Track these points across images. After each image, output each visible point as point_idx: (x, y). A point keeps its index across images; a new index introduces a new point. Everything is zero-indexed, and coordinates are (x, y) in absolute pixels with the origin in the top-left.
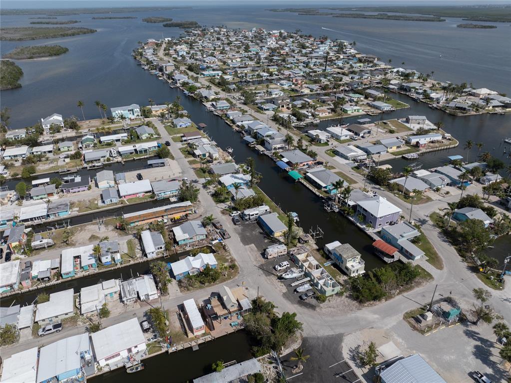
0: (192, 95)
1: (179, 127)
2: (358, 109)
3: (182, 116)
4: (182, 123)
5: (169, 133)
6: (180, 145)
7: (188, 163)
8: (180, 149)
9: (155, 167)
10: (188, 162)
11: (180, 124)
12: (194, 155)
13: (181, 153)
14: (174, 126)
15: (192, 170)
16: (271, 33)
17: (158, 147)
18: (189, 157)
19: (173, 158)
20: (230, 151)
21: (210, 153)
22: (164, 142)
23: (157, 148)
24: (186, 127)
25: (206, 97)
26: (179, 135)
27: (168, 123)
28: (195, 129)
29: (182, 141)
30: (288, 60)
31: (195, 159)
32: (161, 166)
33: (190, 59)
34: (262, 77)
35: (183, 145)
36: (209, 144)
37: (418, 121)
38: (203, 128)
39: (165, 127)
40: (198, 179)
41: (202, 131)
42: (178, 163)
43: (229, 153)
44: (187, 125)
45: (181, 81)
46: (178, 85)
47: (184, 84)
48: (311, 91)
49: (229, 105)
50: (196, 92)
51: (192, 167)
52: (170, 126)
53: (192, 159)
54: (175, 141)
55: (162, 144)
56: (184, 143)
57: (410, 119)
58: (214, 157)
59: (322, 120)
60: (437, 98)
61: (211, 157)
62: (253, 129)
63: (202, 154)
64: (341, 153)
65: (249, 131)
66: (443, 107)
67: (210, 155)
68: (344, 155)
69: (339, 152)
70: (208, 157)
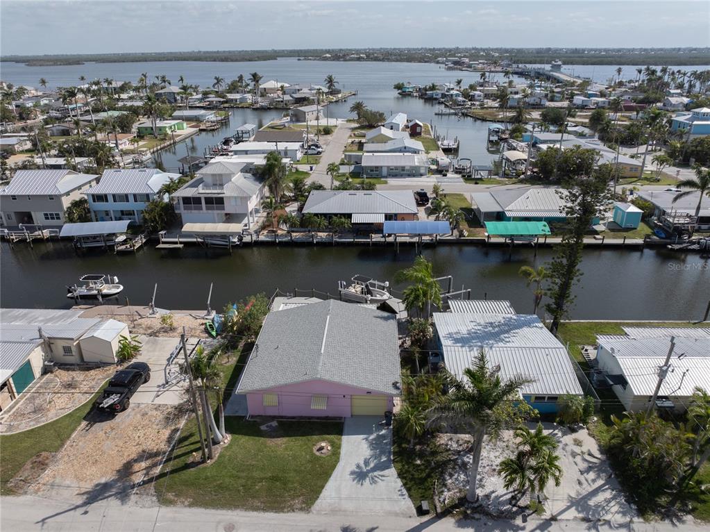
2: (178, 124)
20: (110, 289)
37: (315, 114)
51: (71, 497)
57: (305, 113)
58: (115, 347)
59: (152, 150)
60: (241, 98)
61: (74, 359)
62: (51, 197)
63: (10, 372)
64: (388, 167)
65: (13, 216)
66: (276, 104)
67: (61, 352)
68: (403, 168)
69: (381, 167)
70: (46, 371)
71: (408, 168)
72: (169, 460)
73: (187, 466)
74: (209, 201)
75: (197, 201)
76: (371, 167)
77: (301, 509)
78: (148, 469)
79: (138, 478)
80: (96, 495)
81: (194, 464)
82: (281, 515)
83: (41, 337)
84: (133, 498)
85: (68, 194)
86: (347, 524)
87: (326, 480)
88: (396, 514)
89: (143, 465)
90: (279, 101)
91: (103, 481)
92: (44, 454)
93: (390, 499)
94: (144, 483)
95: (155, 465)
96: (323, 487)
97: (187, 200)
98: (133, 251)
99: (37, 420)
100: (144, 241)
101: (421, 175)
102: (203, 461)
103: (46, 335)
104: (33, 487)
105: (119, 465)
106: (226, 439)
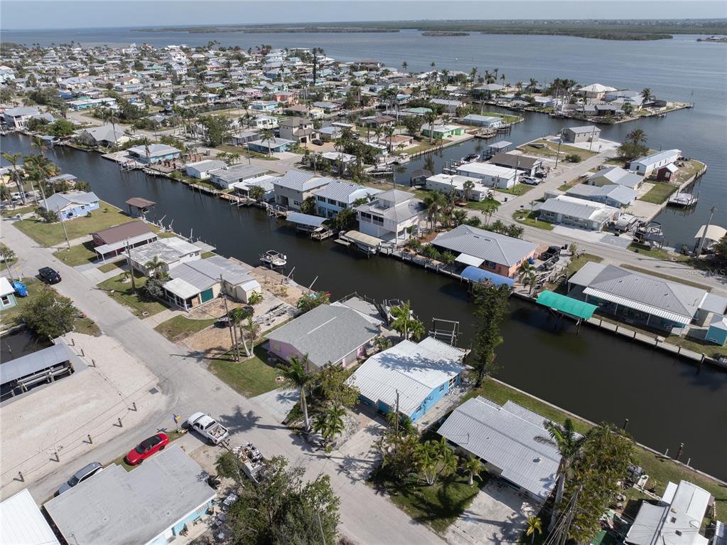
0: (66, 142)
1: (65, 219)
2: (456, 130)
3: (62, 188)
4: (73, 206)
5: (38, 242)
6: (93, 274)
7: (161, 340)
8: (103, 286)
9: (30, 387)
10: (159, 329)
11: (67, 209)
12: (169, 300)
13: (112, 302)
14: (50, 217)
15: (193, 361)
16: (166, 49)
17: (17, 294)
18: (151, 313)
19: (91, 328)
20: (279, 262)
21: (224, 283)
22: (33, 273)
23: (12, 302)
24: (89, 215)
25: (105, 143)
26: (77, 242)
27: (24, 211)
28: (115, 217)
29: (93, 260)
30: (231, 76)
31: (177, 313)
32: (57, 378)
33: (27, 86)
34: (205, 100)
35: (104, 270)
36: (197, 253)
37: (588, 136)
38: (145, 209)
39: (19, 225)
40: (247, 405)
41: (144, 220)
42: (122, 342)
43: (277, 269)
44: (87, 209)
45: (23, 119)
46: (18, 128)
47: (34, 124)
48: (325, 112)
49: (175, 150)
50: (73, 136)
51: (185, 351)
52: (32, 219)
53: (166, 315)
54: (72, 263)
55: (28, 282)
56: (105, 262)
57: (575, 134)
58: (249, 295)
59: (411, 156)
60: (548, 103)
61: (233, 295)
62: (298, 192)
63: (200, 291)
64: (563, 215)
65: (280, 198)
66: (576, 114)
67: (229, 289)
68: (577, 220)
69: (557, 214)
70: (220, 296)
71: (582, 220)
72: (225, 354)
73: (228, 360)
74: (375, 218)
75: (369, 216)
76: (548, 211)
77: (246, 396)
78: (216, 354)
79: (209, 356)
80: (192, 355)
81: (232, 361)
82: (238, 395)
83: (221, 279)
84: (202, 362)
85: (308, 191)
86: (253, 410)
87: (267, 392)
88: (275, 418)
89: (216, 352)
90: (579, 112)
91: (199, 351)
92: (191, 331)
93: (280, 412)
94: (210, 359)
95: (219, 354)
96: (262, 393)
97: (363, 214)
98: (319, 240)
99: (200, 317)
100: (332, 234)
101: (593, 229)
102: (234, 361)
103: (224, 278)
104: (179, 342)
105: (208, 348)
106: (251, 355)
